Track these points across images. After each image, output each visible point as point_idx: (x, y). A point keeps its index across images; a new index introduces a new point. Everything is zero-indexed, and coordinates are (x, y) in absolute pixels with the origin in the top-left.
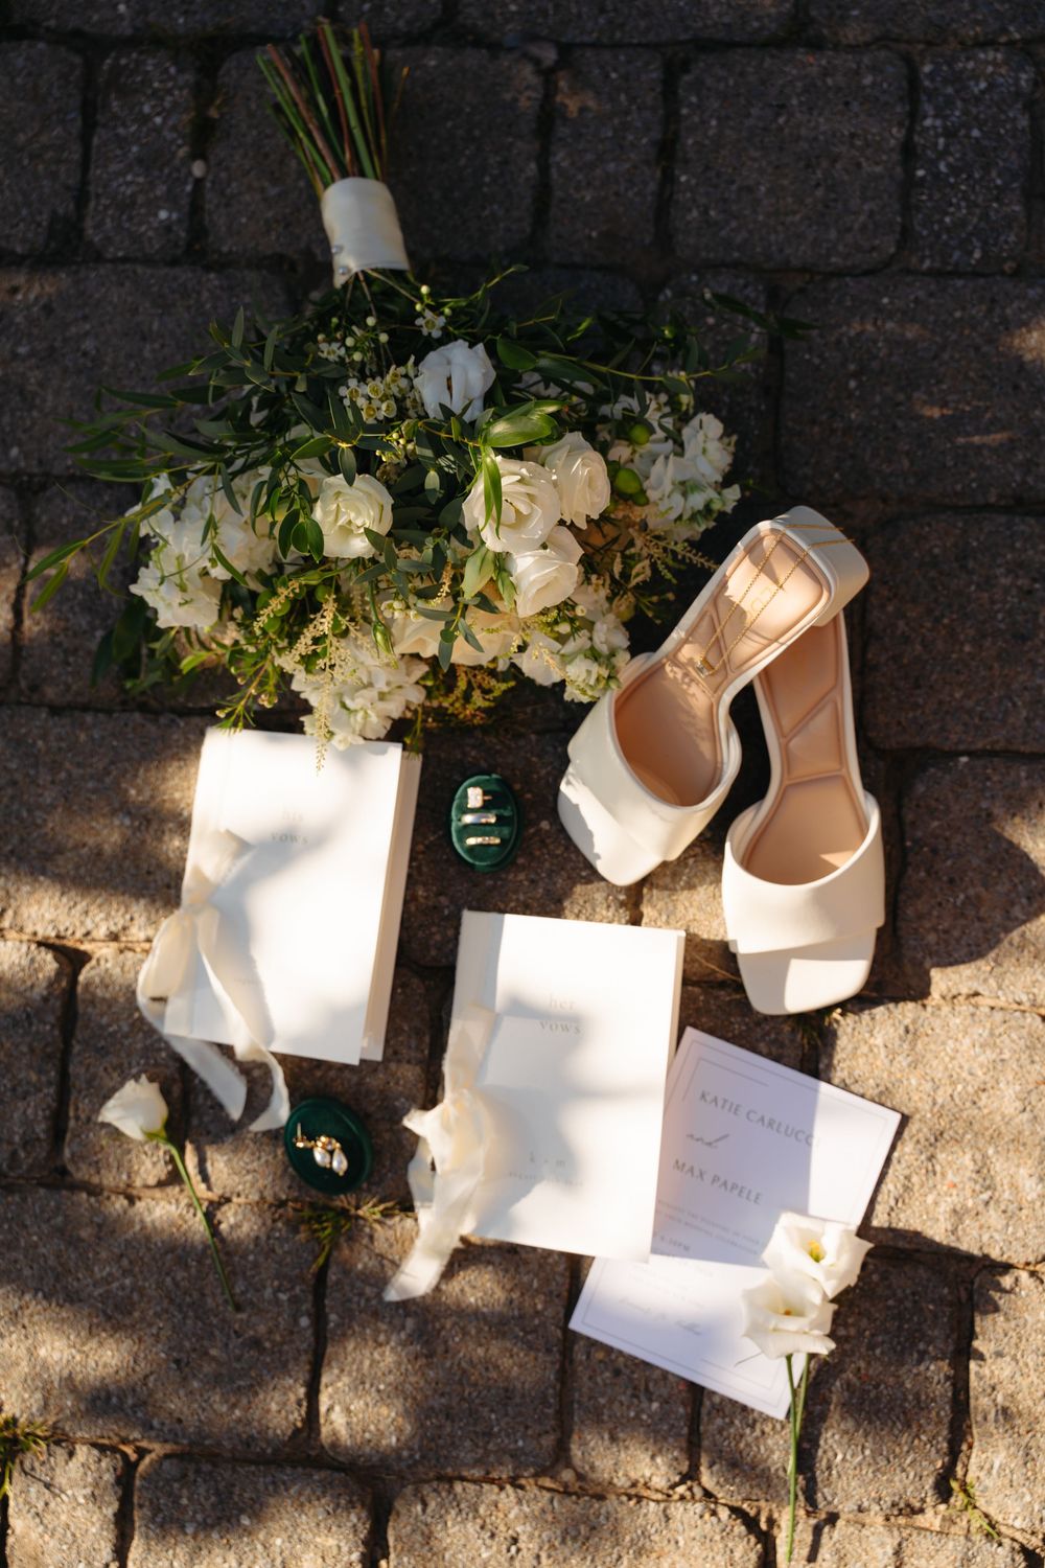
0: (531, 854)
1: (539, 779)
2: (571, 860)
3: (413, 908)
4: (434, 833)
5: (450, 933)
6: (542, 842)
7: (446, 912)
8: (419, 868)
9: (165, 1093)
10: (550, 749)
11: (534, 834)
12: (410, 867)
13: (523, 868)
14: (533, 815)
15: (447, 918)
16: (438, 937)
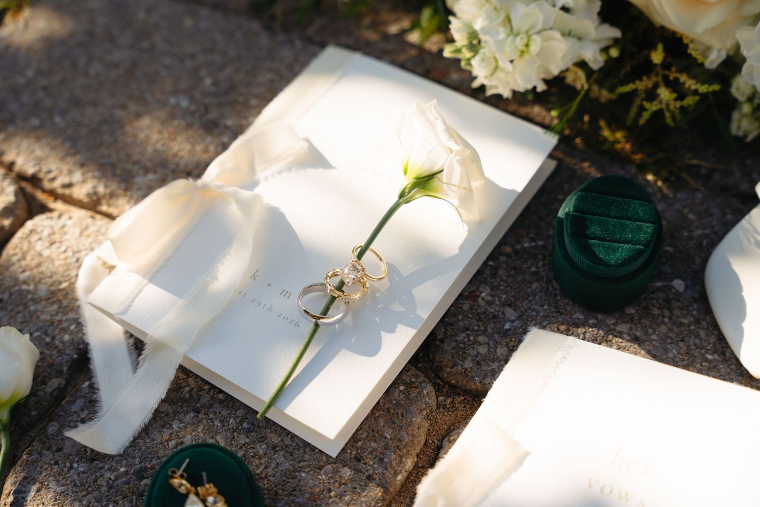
0: (646, 308)
1: (691, 238)
2: (697, 336)
3: (466, 306)
4: (532, 240)
5: (500, 351)
6: (668, 302)
7: (507, 326)
8: (495, 270)
9: (40, 378)
10: (716, 211)
11: (659, 289)
12: (485, 264)
13: (631, 319)
14: (667, 269)
15: (506, 334)
16: (483, 350)
